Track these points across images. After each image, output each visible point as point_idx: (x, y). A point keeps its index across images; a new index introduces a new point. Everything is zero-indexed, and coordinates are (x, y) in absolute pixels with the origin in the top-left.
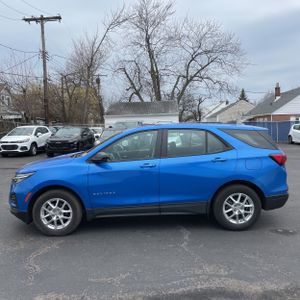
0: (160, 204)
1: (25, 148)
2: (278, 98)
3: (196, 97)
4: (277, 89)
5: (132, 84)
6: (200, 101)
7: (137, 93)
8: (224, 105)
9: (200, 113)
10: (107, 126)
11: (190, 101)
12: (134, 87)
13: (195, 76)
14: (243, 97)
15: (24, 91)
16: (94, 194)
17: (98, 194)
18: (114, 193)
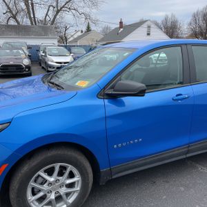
2: (122, 29)
3: (63, 25)
4: (121, 23)
5: (9, 8)
6: (66, 28)
7: (14, 17)
8: (79, 34)
9: (66, 38)
12: (11, 12)
13: (63, 7)
14: (89, 28)
16: (115, 146)
17: (120, 145)
18: (140, 140)
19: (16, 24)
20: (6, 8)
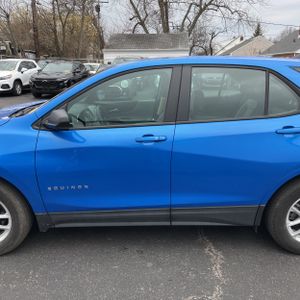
0: (171, 207)
1: (8, 86)
3: (209, 30)
5: (137, 12)
6: (213, 35)
7: (142, 23)
8: (238, 42)
9: (211, 49)
10: (106, 62)
11: (201, 35)
12: (139, 16)
13: (210, 3)
14: (258, 33)
15: (8, 16)
16: (50, 189)
17: (56, 188)
18: (86, 187)
19: (144, 33)
20: (133, 11)
